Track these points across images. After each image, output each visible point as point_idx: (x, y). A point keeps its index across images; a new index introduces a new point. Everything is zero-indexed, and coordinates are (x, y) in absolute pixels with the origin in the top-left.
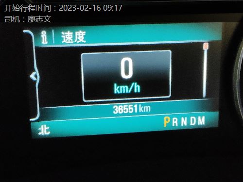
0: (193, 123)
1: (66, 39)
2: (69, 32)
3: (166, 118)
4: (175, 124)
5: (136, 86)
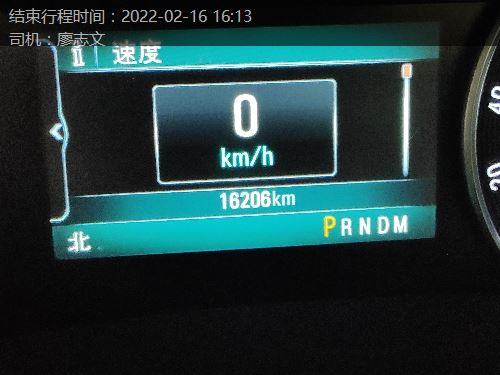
0: (383, 228)
1: (121, 55)
3: (327, 218)
4: (346, 230)
5: (265, 153)
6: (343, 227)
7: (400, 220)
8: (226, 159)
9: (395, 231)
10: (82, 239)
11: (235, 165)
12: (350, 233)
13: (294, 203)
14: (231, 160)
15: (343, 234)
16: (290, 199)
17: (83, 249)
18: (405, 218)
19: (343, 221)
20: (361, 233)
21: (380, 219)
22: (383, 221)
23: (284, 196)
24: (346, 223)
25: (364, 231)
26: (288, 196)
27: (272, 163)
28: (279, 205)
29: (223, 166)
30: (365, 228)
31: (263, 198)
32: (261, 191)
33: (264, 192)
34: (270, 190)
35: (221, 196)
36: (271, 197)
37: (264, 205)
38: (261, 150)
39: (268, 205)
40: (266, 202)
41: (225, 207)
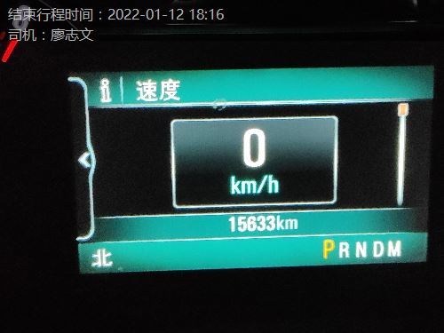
0: (378, 252)
1: (144, 93)
2: (150, 81)
3: (326, 242)
4: (344, 253)
5: (271, 182)
6: (341, 250)
7: (394, 245)
8: (236, 187)
10: (105, 256)
11: (243, 192)
12: (347, 256)
13: (296, 228)
14: (240, 187)
15: (341, 256)
16: (293, 223)
17: (105, 265)
18: (399, 243)
19: (341, 244)
20: (358, 256)
21: (375, 243)
22: (379, 246)
23: (287, 221)
24: (344, 247)
25: (361, 255)
26: (291, 221)
27: (277, 191)
28: (283, 228)
29: (233, 192)
30: (361, 252)
32: (267, 216)
34: (276, 215)
35: (230, 220)
36: (276, 222)
37: (269, 229)
38: (267, 182)
39: (272, 229)
41: (233, 229)
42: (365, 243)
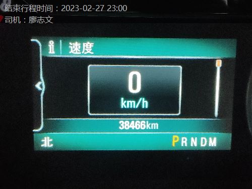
0: (203, 144)
1: (73, 49)
2: (76, 43)
3: (174, 137)
4: (184, 144)
5: (144, 102)
6: (183, 142)
7: (213, 140)
9: (210, 145)
10: (49, 141)
11: (128, 107)
12: (186, 145)
13: (157, 128)
14: (126, 104)
15: (182, 145)
16: (156, 126)
17: (49, 146)
18: (215, 139)
19: (183, 138)
20: (192, 145)
21: (202, 138)
22: (204, 140)
23: (152, 124)
24: (184, 140)
25: (193, 144)
26: (155, 124)
27: (147, 107)
28: (150, 128)
29: (122, 107)
30: (194, 143)
31: (142, 125)
32: (140, 121)
33: (142, 122)
34: (146, 121)
36: (146, 124)
37: (142, 128)
38: (142, 100)
39: (144, 128)
40: (143, 127)
42: (196, 138)
